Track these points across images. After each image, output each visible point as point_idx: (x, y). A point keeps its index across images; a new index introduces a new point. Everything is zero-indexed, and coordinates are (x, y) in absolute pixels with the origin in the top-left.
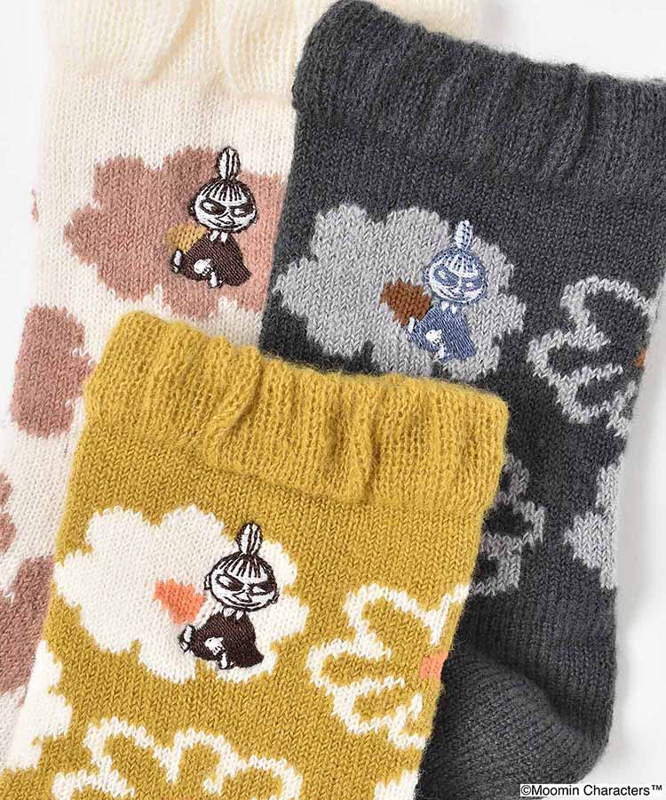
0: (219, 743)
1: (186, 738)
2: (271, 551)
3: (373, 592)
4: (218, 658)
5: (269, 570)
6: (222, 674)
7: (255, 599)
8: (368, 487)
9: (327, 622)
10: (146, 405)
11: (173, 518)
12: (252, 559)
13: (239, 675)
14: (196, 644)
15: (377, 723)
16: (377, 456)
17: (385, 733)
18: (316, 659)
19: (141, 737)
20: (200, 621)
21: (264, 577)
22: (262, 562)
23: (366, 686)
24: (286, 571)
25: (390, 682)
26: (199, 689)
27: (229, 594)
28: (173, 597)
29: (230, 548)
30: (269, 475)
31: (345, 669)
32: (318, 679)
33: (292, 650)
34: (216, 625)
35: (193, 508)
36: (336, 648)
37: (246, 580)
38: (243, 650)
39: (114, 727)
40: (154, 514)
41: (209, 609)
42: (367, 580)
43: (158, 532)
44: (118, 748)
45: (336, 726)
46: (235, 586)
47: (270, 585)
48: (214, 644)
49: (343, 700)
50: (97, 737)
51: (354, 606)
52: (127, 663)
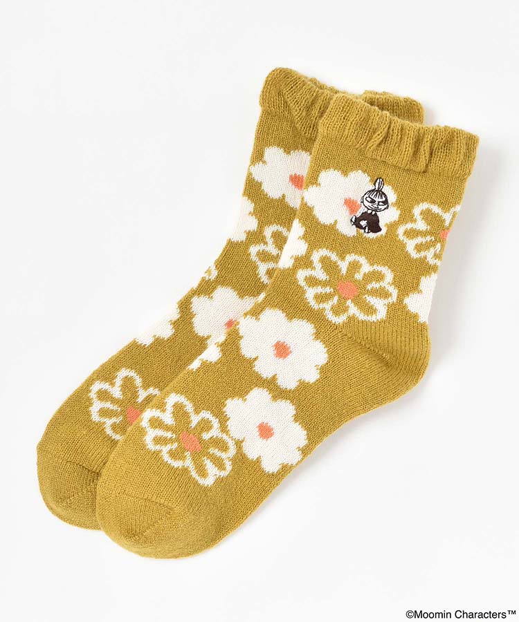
0: (362, 260)
1: (350, 258)
2: (387, 189)
3: (424, 206)
4: (365, 228)
5: (385, 196)
6: (365, 234)
7: (380, 207)
8: (427, 166)
9: (406, 216)
10: (347, 131)
11: (353, 175)
12: (380, 192)
13: (372, 235)
14: (357, 223)
15: (423, 254)
16: (431, 154)
17: (425, 258)
18: (401, 230)
19: (334, 257)
20: (358, 214)
21: (384, 199)
22: (383, 193)
23: (419, 240)
24: (392, 197)
25: (428, 238)
26: (357, 239)
27: (370, 204)
28: (350, 204)
29: (372, 187)
30: (390, 160)
31: (411, 234)
32: (401, 237)
33: (393, 227)
34: (364, 216)
35: (360, 171)
36: (409, 226)
37: (377, 200)
38: (374, 226)
39: (324, 252)
40: (345, 173)
41: (362, 210)
42: (423, 201)
43: (347, 179)
44: (325, 261)
45: (407, 255)
46: (373, 201)
47: (386, 202)
48: (363, 223)
49: (410, 245)
50: (316, 256)
51: (417, 211)
52: (332, 229)
